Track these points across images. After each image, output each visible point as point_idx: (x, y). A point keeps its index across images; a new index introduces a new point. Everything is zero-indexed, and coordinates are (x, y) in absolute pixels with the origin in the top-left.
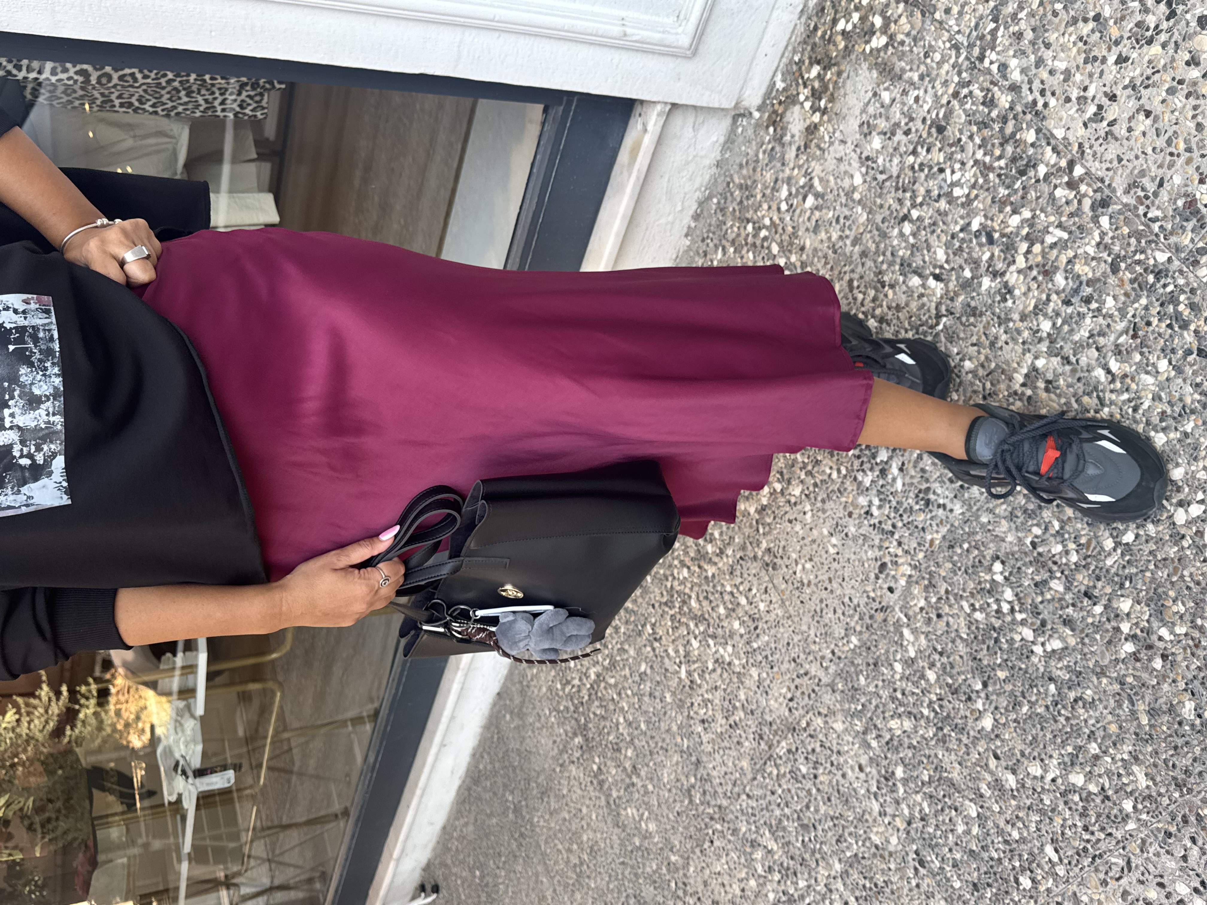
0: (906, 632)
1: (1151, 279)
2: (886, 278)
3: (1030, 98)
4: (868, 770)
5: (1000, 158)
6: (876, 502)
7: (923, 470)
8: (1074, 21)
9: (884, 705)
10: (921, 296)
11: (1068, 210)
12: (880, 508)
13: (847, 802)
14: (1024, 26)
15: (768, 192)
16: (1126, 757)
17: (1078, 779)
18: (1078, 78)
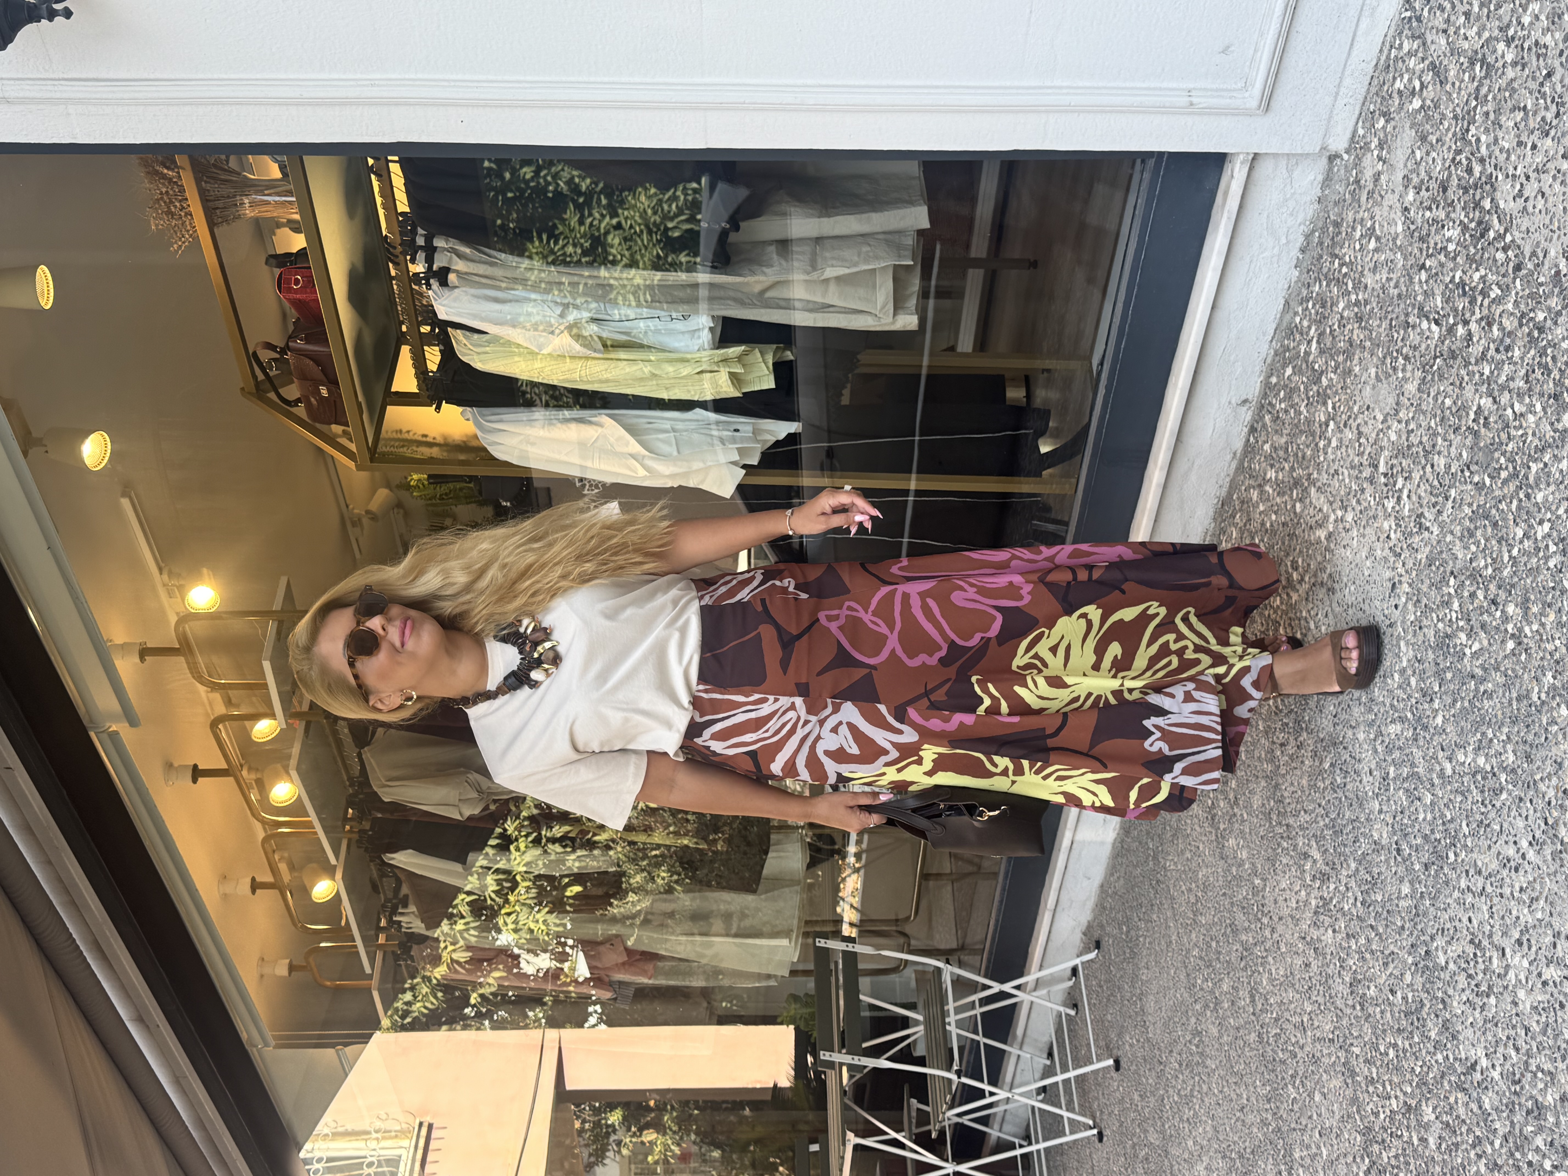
0: (1402, 643)
1: (1536, 334)
2: (1410, 320)
3: (1489, 171)
4: (1375, 773)
5: (1472, 221)
6: (1394, 527)
7: (1420, 497)
8: (1513, 109)
9: (1387, 712)
10: (1427, 338)
11: (1503, 270)
12: (1395, 532)
13: (1361, 805)
14: (1490, 107)
15: (1349, 230)
16: (1505, 738)
17: (1481, 761)
18: (1513, 158)
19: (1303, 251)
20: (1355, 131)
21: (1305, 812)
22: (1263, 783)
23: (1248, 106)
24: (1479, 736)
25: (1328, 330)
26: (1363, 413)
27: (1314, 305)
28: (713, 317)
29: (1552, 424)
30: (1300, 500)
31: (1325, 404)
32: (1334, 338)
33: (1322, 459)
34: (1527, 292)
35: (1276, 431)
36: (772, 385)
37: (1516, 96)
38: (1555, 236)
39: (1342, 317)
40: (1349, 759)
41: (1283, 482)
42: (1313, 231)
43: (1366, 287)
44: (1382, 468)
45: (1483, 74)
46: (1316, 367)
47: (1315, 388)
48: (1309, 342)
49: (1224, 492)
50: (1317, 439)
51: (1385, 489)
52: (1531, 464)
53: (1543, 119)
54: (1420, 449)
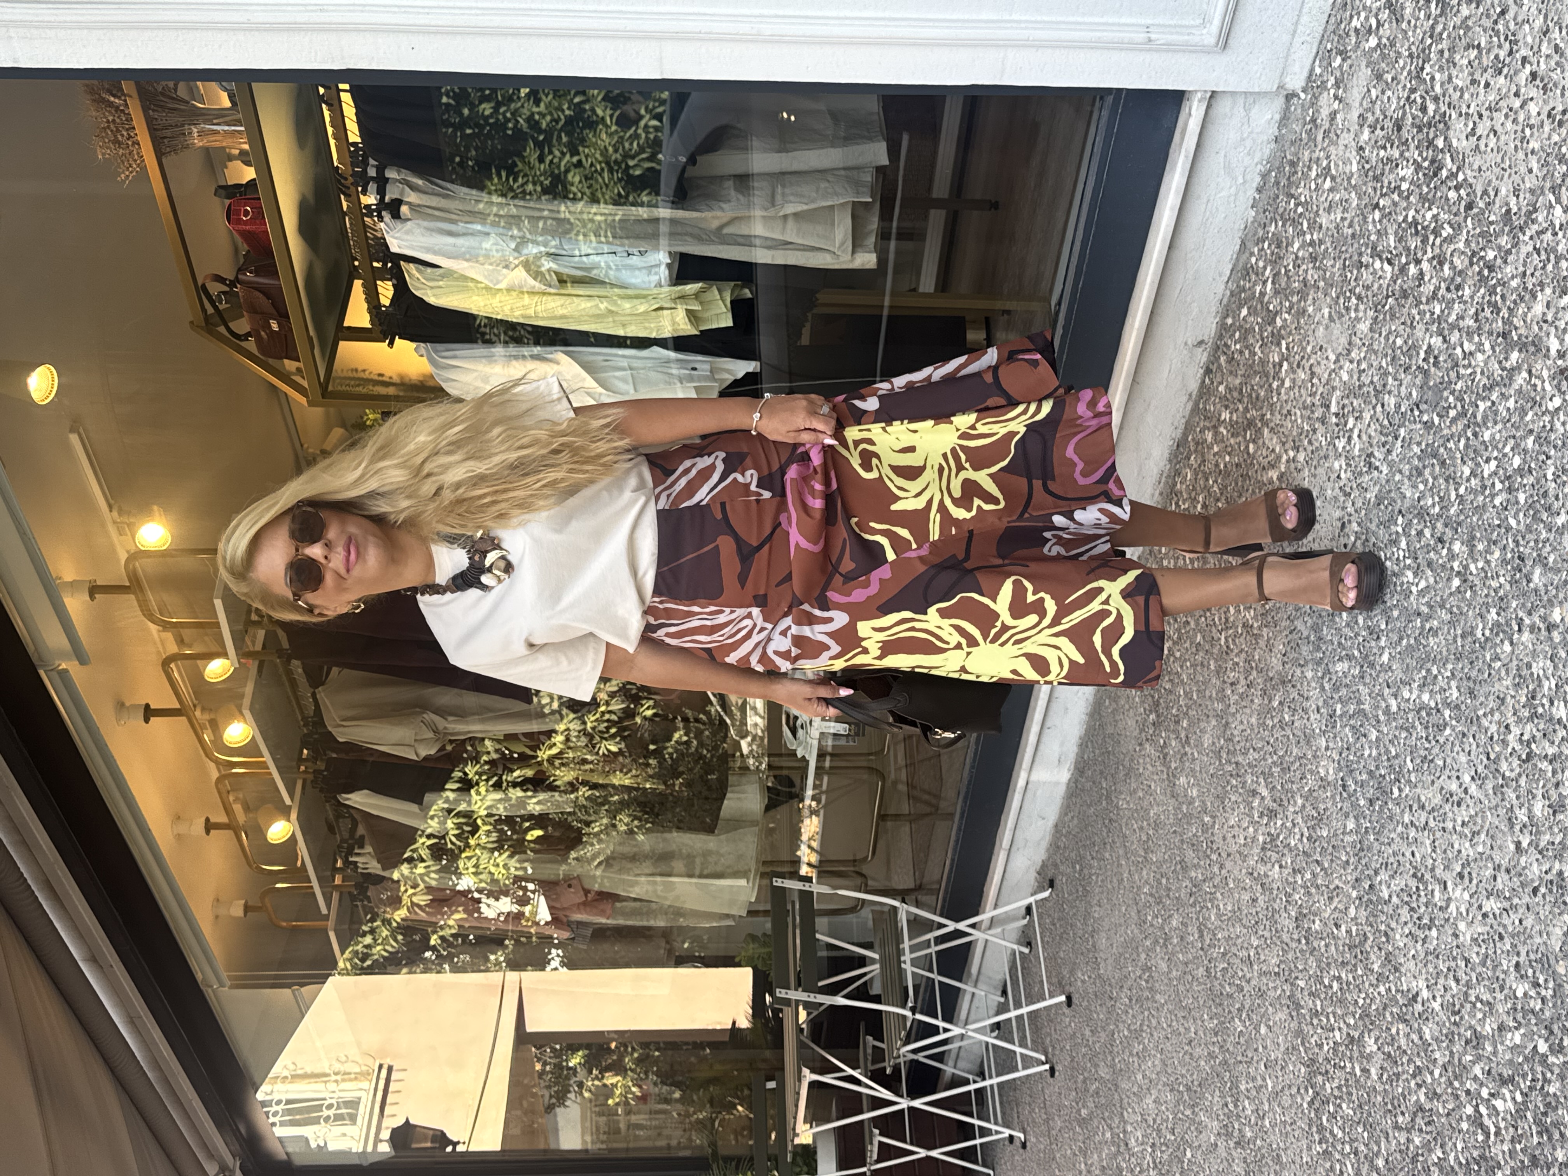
1: (1486, 272)
2: (1363, 260)
3: (1443, 110)
4: (1322, 710)
5: (1425, 160)
6: (1344, 467)
7: (1370, 437)
8: (1468, 47)
9: (1335, 650)
10: (1380, 277)
11: (1455, 210)
12: (1346, 471)
13: (1308, 742)
14: (1444, 45)
15: (1305, 170)
16: (1449, 674)
17: (1426, 697)
18: (1466, 96)
19: (1259, 190)
20: (1312, 70)
21: (1254, 749)
22: (1214, 722)
23: (1206, 42)
24: (1424, 673)
25: (1283, 271)
26: (1316, 353)
27: (1270, 245)
28: (670, 253)
29: (1500, 362)
30: (1254, 441)
31: (1279, 344)
32: (1289, 278)
33: (1275, 399)
34: (1478, 230)
35: (1231, 372)
36: (729, 323)
37: (1470, 34)
38: (1506, 175)
39: (1297, 257)
40: (1297, 697)
41: (1237, 422)
42: (1270, 171)
43: (1321, 227)
44: (1334, 409)
45: (1439, 11)
46: (1271, 307)
47: (1270, 329)
48: (1265, 283)
49: (1179, 434)
50: (1271, 380)
51: (1337, 429)
52: (1479, 402)
53: (1497, 57)
54: (1371, 389)
